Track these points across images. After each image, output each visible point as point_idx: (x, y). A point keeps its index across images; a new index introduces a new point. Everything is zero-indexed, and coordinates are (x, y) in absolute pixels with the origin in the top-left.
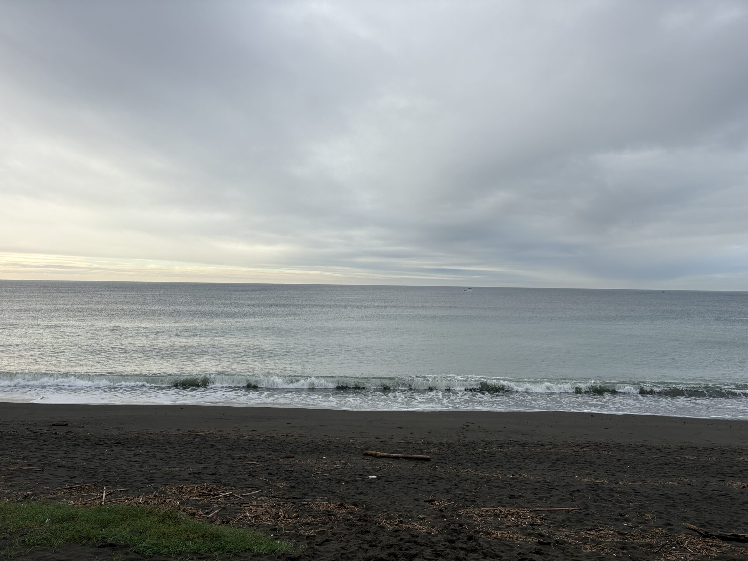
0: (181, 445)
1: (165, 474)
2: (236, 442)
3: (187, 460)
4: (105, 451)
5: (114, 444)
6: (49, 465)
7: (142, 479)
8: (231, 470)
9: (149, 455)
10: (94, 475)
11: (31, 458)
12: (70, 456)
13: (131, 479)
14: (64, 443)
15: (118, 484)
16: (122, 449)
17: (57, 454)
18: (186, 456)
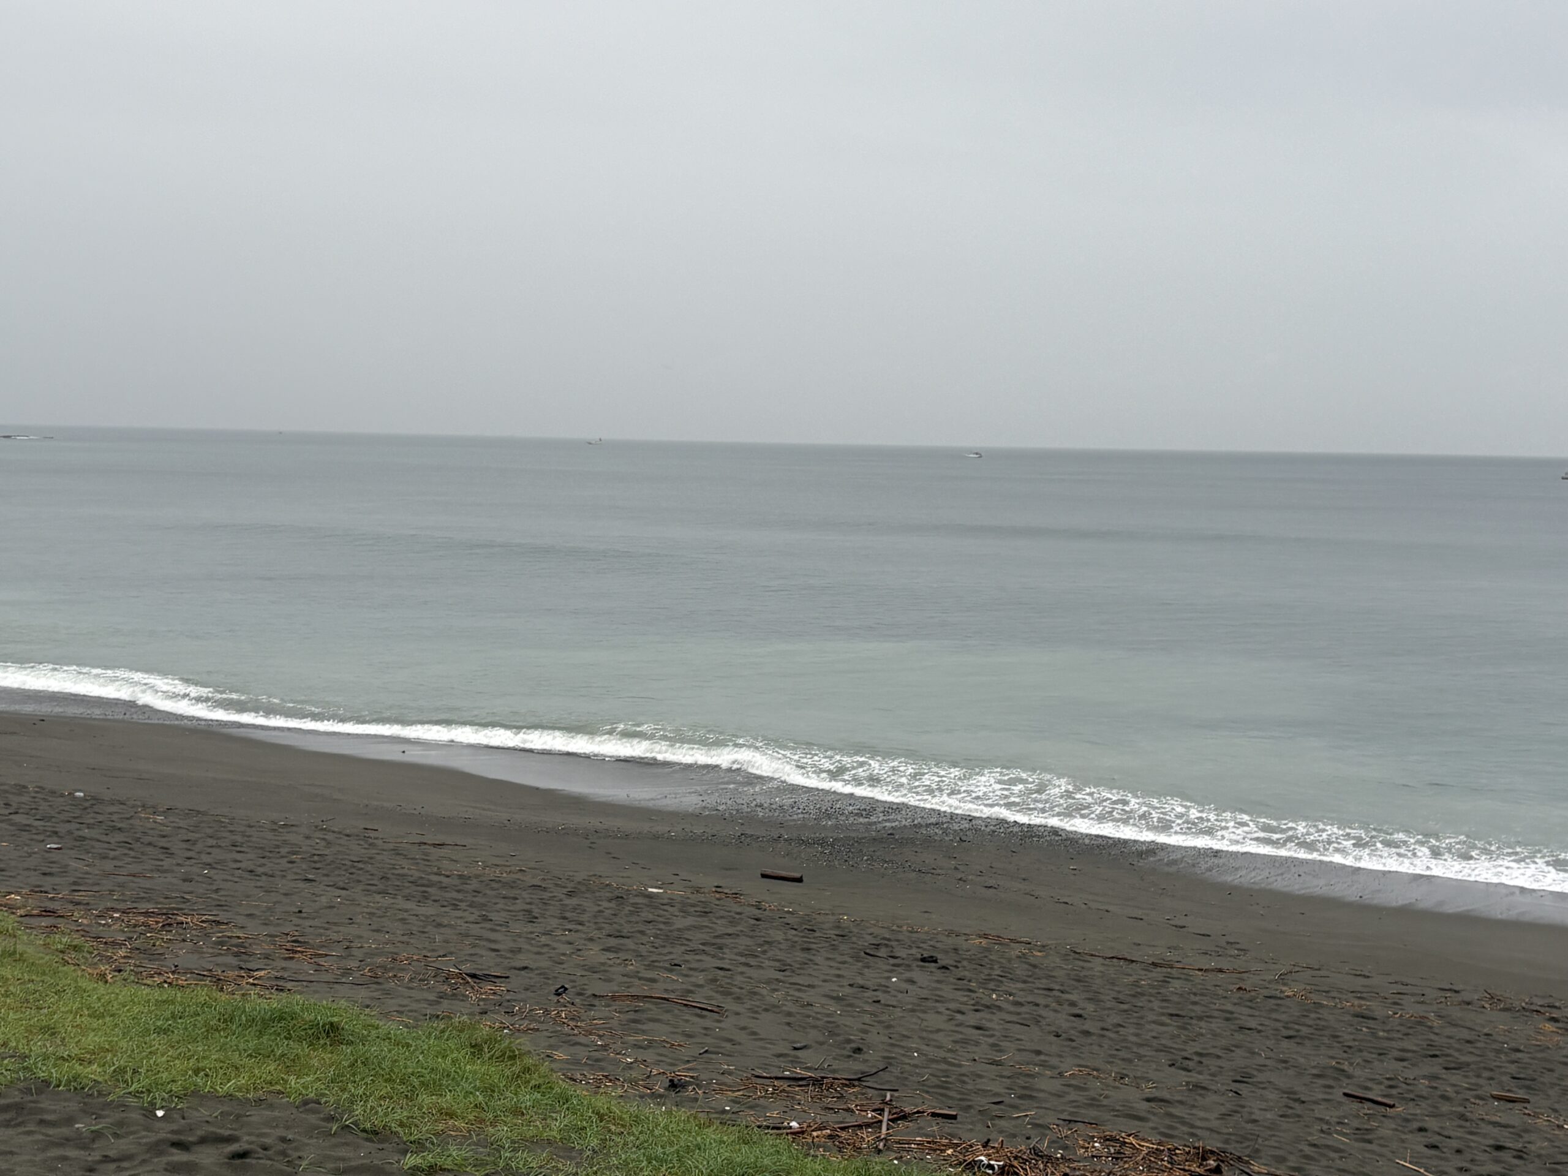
0: (1121, 996)
1: (1069, 1086)
2: (1313, 1015)
3: (1142, 1051)
4: (890, 978)
5: (916, 960)
6: (738, 998)
7: (997, 1087)
8: (1290, 1111)
9: (1019, 1014)
10: (858, 1050)
11: (691, 969)
12: (793, 980)
13: (964, 1082)
14: (778, 935)
15: (927, 1092)
16: (938, 982)
17: (760, 967)
18: (1137, 1035)
